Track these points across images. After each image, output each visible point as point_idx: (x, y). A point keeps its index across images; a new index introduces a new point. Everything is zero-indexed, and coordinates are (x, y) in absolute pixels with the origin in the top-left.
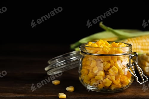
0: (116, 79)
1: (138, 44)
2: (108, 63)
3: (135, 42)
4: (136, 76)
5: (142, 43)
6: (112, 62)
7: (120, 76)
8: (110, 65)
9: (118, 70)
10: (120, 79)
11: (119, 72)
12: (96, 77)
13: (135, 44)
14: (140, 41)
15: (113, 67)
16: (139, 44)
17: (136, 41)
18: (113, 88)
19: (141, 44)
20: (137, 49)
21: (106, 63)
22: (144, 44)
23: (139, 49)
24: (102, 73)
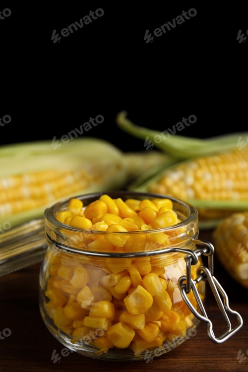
0: (147, 323)
1: (224, 175)
2: (121, 278)
3: (218, 171)
4: (206, 319)
5: (236, 173)
6: (135, 272)
7: (161, 313)
8: (127, 282)
9: (154, 297)
10: (159, 323)
11: (157, 304)
12: (87, 318)
13: (217, 177)
14: (232, 167)
15: (137, 291)
16: (228, 177)
17: (221, 167)
18: (138, 352)
19: (232, 175)
20: (221, 190)
21: (116, 278)
22: (241, 175)
23: (226, 190)
24: (106, 308)
